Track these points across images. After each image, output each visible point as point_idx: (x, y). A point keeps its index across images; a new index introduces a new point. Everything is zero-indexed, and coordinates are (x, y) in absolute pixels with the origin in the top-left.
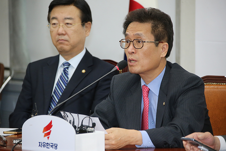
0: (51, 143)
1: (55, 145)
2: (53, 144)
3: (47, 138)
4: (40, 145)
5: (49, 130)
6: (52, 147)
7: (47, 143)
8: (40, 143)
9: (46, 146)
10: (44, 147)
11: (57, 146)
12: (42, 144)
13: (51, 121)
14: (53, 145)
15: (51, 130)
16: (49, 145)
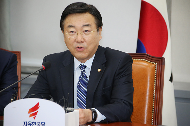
0: (37, 122)
1: (42, 123)
2: (40, 122)
3: (33, 118)
4: (24, 124)
5: (36, 111)
6: (39, 125)
7: (33, 122)
8: (24, 122)
9: (32, 125)
10: (30, 125)
11: (44, 124)
12: (27, 123)
13: (38, 103)
14: (40, 124)
15: (37, 110)
16: (36, 123)
